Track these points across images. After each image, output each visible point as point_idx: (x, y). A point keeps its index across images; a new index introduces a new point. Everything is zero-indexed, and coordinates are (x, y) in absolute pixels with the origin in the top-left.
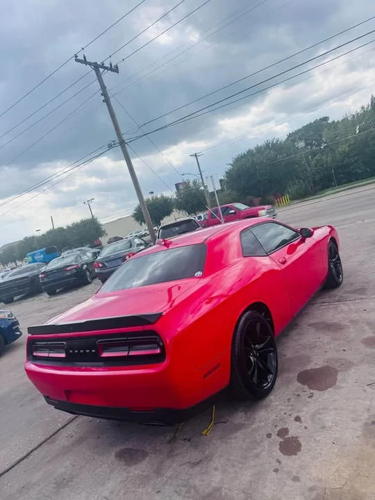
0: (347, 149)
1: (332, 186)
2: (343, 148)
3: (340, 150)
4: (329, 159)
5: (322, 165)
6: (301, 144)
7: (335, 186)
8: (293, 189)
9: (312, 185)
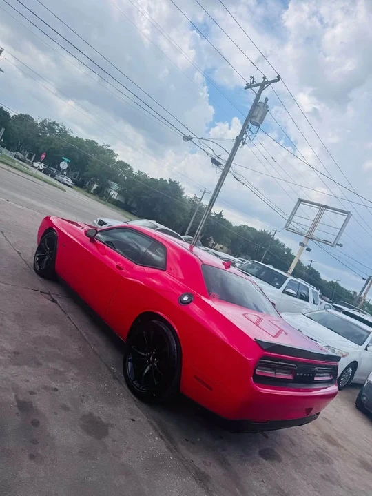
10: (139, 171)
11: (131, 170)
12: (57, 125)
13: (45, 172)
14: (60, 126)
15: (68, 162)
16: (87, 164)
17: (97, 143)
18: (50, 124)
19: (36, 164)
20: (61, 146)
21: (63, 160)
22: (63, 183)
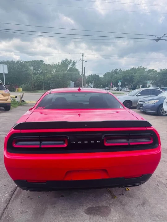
0: (51, 77)
1: (41, 90)
2: (49, 76)
3: (48, 76)
4: (42, 78)
5: (39, 80)
6: (32, 68)
7: (43, 90)
8: (24, 86)
9: (33, 87)
10: (160, 70)
11: (156, 71)
12: (117, 70)
13: (118, 90)
14: (119, 69)
15: (121, 82)
16: (134, 78)
17: (135, 68)
18: (114, 71)
19: (113, 89)
20: (121, 77)
21: (119, 82)
22: (125, 91)
